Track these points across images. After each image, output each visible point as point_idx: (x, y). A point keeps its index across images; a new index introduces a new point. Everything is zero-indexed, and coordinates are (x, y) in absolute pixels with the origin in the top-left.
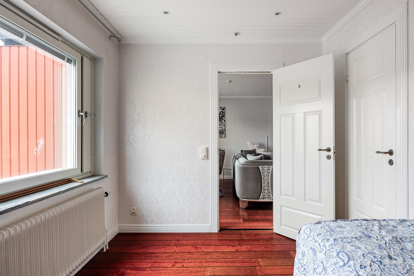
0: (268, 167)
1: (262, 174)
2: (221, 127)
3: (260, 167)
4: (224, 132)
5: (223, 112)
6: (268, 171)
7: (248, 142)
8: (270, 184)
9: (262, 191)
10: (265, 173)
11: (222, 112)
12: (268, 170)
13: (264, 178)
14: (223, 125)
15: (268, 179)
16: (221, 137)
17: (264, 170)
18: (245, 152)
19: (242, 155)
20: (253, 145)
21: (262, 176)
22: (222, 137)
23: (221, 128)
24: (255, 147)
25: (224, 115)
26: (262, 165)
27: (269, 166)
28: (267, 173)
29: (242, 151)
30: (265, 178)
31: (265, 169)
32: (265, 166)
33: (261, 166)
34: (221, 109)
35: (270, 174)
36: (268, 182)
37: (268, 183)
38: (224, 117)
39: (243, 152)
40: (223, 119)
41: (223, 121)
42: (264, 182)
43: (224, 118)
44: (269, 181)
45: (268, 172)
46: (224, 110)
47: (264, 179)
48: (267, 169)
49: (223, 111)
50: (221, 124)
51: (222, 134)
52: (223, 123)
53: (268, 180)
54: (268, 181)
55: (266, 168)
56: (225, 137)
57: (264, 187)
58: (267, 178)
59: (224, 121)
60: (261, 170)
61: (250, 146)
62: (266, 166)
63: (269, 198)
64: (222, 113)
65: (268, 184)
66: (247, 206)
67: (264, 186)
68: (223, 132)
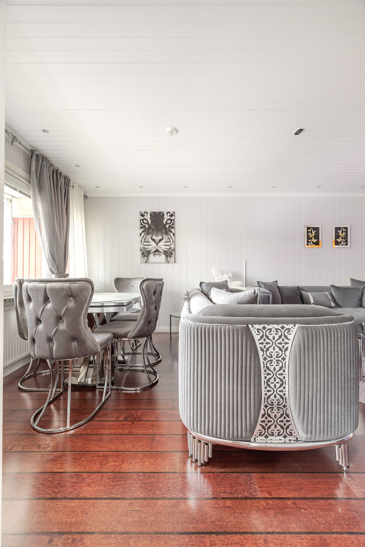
0: (283, 328)
1: (261, 353)
2: (169, 245)
3: (254, 329)
4: (173, 253)
5: (171, 220)
6: (281, 343)
7: (213, 270)
8: (287, 389)
9: (262, 412)
10: (271, 349)
11: (169, 219)
12: (280, 341)
13: (268, 368)
14: (172, 241)
15: (281, 372)
16: (168, 262)
17: (267, 341)
18: (207, 286)
19: (202, 292)
20: (223, 274)
21: (262, 360)
22: (170, 262)
23: (169, 247)
24: (225, 278)
25: (173, 224)
26: (260, 323)
27: (286, 326)
28: (277, 349)
29: (201, 283)
30: (272, 368)
31: (271, 337)
32: (271, 326)
33: (257, 326)
34: (169, 214)
35: (288, 353)
36: (281, 380)
37: (281, 385)
38: (173, 228)
39: (203, 285)
40: (172, 232)
41: (171, 234)
42: (269, 380)
43: (173, 230)
44: (287, 379)
45: (281, 346)
46: (173, 217)
47: (268, 371)
48: (277, 337)
49: (171, 218)
50: (169, 240)
51: (170, 257)
52: (171, 239)
53: (281, 374)
54: (281, 377)
55: (274, 332)
56: (175, 262)
57: (269, 397)
58: (278, 368)
59: (174, 234)
60: (257, 338)
61: (217, 276)
62: (276, 326)
63: (285, 437)
64: (169, 222)
65: (281, 388)
66: (208, 458)
67: (269, 394)
68: (171, 254)
